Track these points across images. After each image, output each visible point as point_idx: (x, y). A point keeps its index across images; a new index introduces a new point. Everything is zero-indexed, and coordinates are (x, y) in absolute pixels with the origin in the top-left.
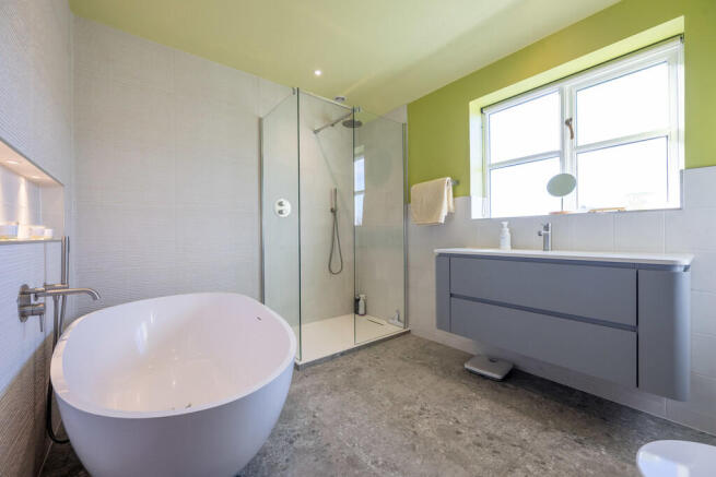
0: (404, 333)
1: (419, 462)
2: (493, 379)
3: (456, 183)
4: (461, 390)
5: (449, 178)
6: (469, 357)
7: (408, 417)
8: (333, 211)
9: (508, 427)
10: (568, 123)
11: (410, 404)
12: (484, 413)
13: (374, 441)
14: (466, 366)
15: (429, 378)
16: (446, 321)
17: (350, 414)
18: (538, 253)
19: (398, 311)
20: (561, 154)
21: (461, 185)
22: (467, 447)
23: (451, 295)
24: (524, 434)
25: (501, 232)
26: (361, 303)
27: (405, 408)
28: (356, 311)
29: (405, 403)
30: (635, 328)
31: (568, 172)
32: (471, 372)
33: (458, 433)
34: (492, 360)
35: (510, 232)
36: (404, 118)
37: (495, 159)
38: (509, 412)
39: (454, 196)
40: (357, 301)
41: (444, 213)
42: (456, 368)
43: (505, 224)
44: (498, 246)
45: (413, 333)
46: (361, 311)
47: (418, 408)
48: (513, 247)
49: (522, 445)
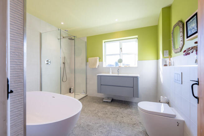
0: (86, 96)
1: (102, 121)
2: (109, 102)
3: (100, 58)
4: (104, 105)
5: (98, 57)
6: (103, 99)
7: (96, 113)
8: (64, 63)
9: (115, 110)
10: (121, 49)
11: (95, 111)
12: (110, 109)
13: (91, 120)
14: (104, 100)
15: (96, 105)
16: (99, 91)
17: (82, 117)
18: (116, 75)
19: (84, 90)
20: (120, 55)
21: (101, 59)
22: (109, 115)
23: (101, 85)
24: (118, 110)
25: (110, 70)
26: (72, 89)
27: (94, 112)
28: (70, 92)
29: (93, 111)
30: (133, 87)
31: (121, 58)
32: (104, 101)
33: (107, 113)
34: (108, 98)
35: (112, 70)
36: (86, 40)
37: (107, 54)
38: (114, 107)
39: (99, 61)
40: (70, 89)
41: (97, 66)
42: (102, 101)
43: (111, 68)
44: (109, 73)
45: (88, 95)
46: (72, 92)
47: (97, 111)
48: (112, 73)
49: (118, 112)
